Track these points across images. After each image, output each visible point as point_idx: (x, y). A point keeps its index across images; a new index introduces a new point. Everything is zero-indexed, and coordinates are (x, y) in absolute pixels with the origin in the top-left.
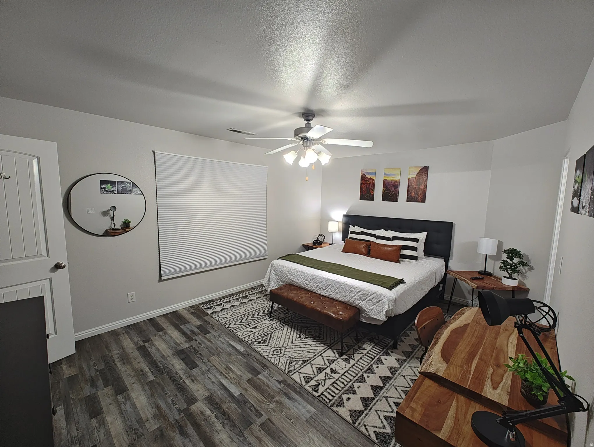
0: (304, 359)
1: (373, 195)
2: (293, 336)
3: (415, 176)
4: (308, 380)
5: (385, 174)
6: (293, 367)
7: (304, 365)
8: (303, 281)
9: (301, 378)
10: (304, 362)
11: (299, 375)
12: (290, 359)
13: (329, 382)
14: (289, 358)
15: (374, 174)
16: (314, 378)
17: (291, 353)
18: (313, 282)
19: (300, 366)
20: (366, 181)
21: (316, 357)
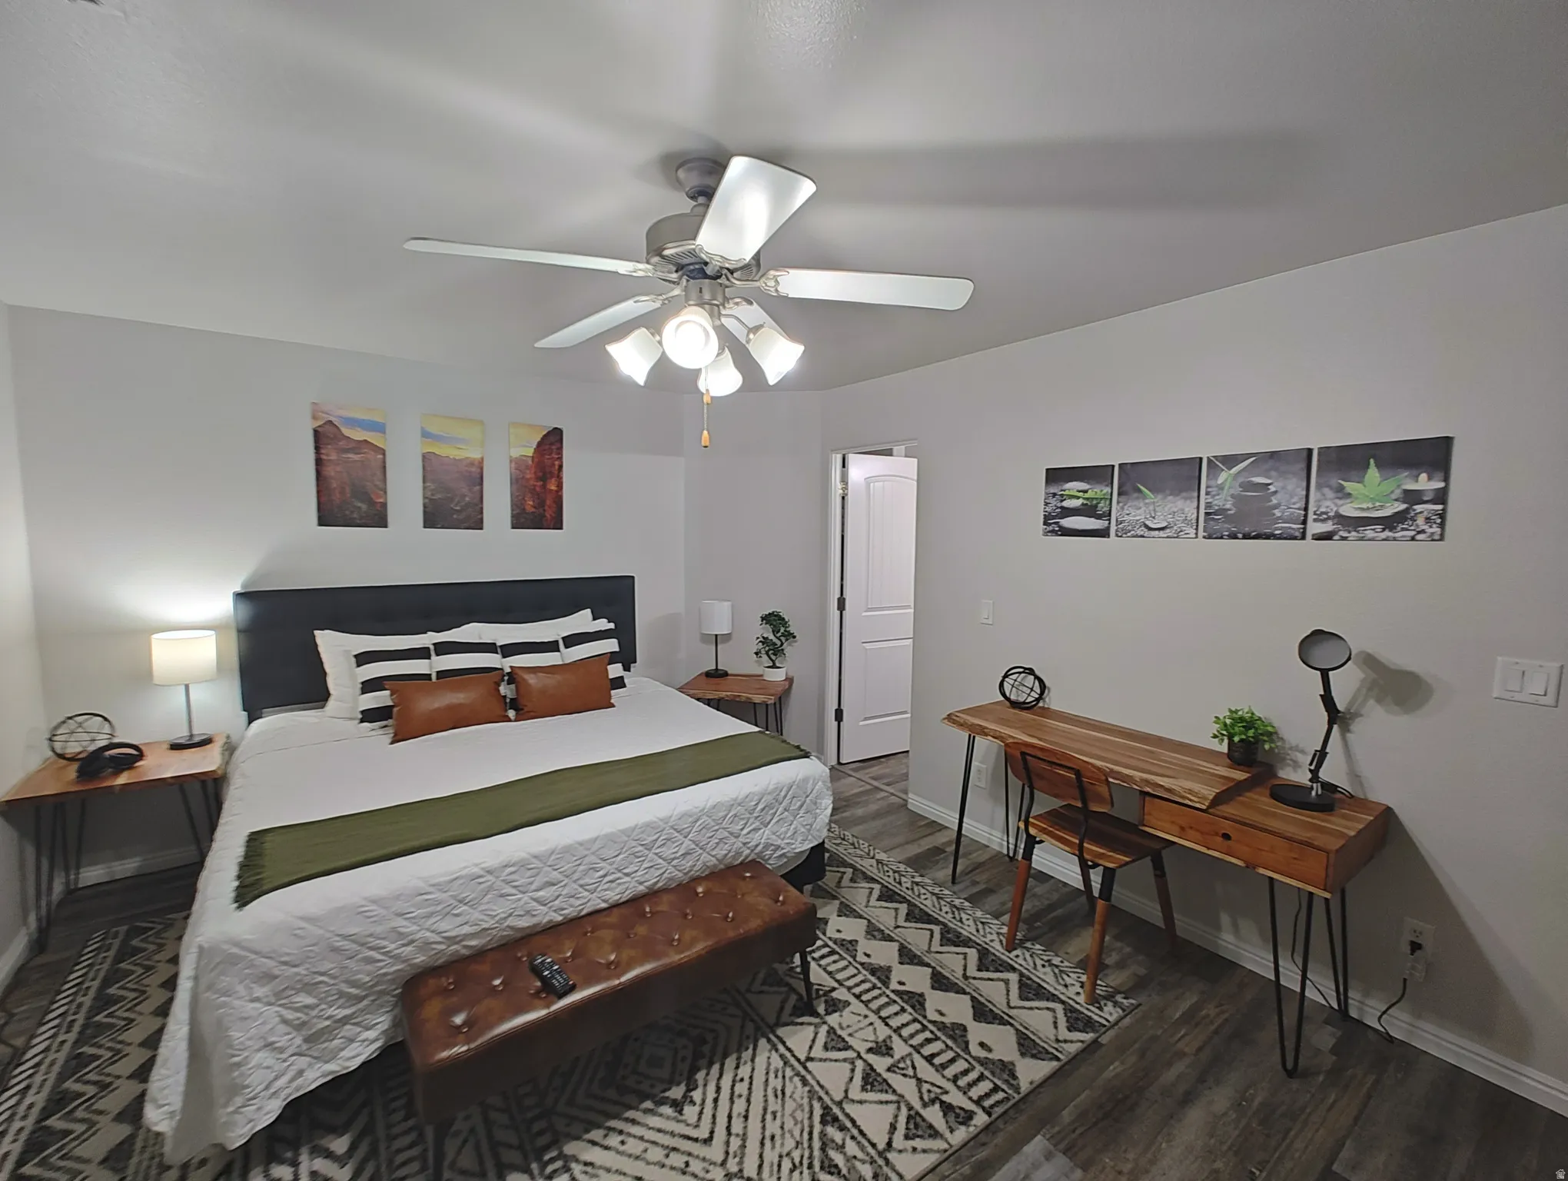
0: (817, 1119)
1: (384, 505)
2: (659, 1131)
3: (530, 452)
4: (917, 1127)
5: (425, 434)
6: (858, 1164)
7: (849, 1124)
8: (526, 898)
9: (914, 1149)
10: (828, 1119)
11: (900, 1151)
12: (810, 1166)
13: (925, 1071)
14: (806, 1171)
15: (380, 428)
16: (910, 1108)
17: (770, 1156)
18: (575, 876)
19: (853, 1138)
20: (347, 451)
21: (808, 1077)
